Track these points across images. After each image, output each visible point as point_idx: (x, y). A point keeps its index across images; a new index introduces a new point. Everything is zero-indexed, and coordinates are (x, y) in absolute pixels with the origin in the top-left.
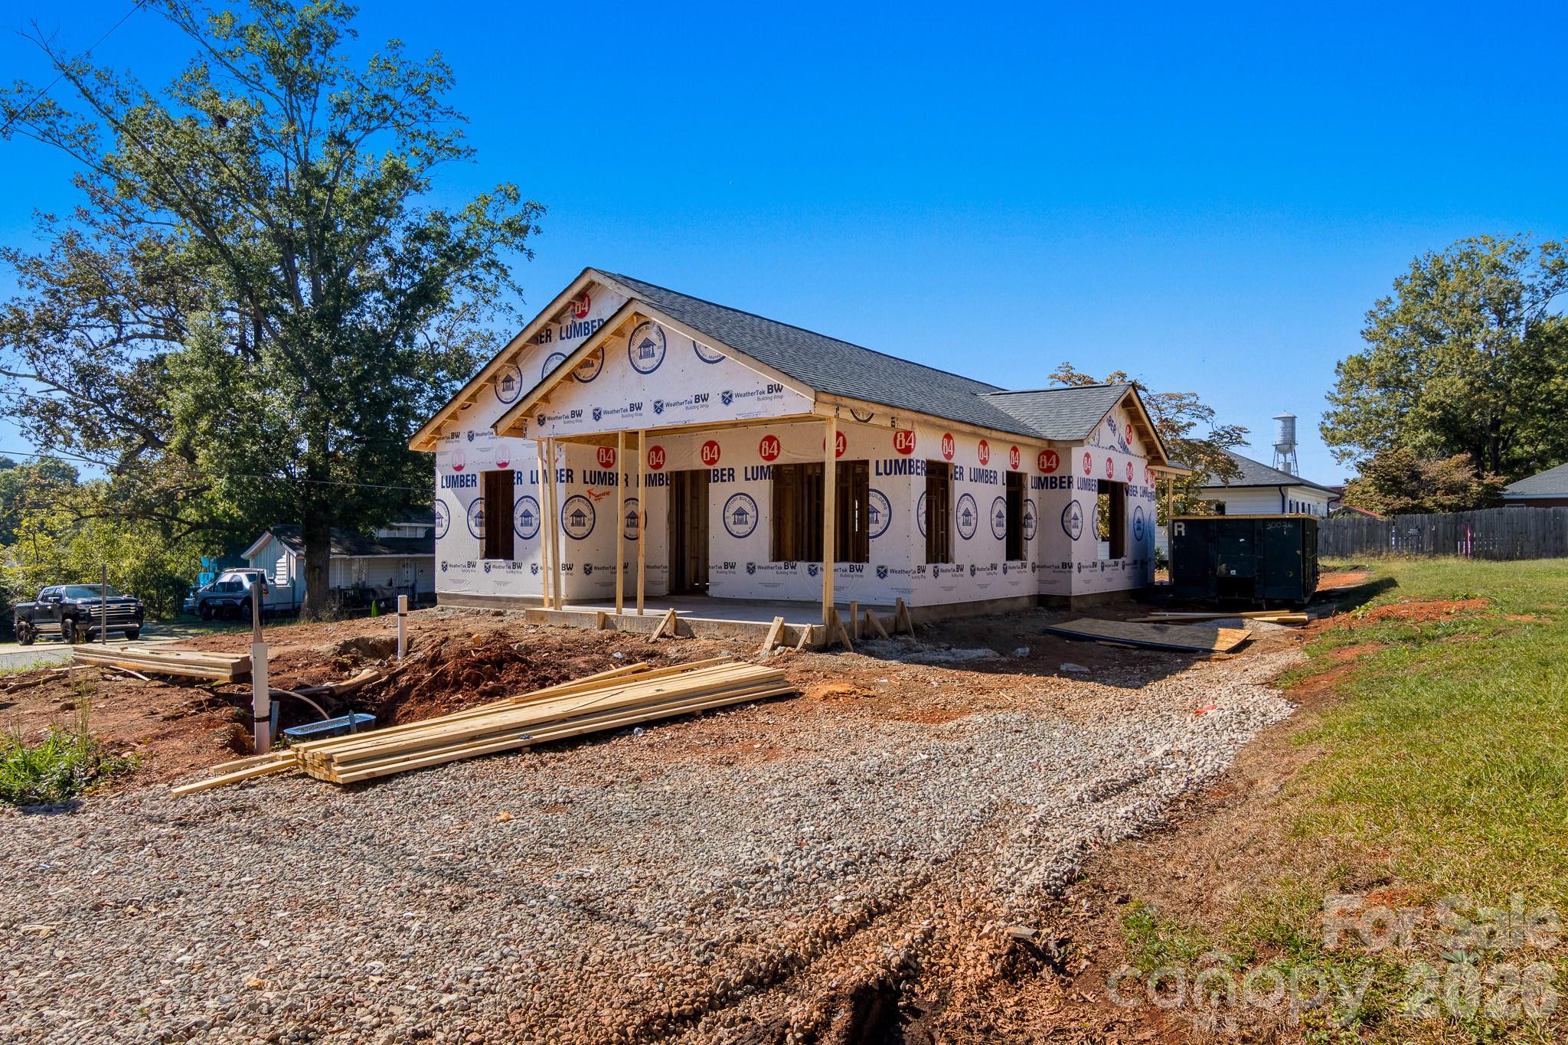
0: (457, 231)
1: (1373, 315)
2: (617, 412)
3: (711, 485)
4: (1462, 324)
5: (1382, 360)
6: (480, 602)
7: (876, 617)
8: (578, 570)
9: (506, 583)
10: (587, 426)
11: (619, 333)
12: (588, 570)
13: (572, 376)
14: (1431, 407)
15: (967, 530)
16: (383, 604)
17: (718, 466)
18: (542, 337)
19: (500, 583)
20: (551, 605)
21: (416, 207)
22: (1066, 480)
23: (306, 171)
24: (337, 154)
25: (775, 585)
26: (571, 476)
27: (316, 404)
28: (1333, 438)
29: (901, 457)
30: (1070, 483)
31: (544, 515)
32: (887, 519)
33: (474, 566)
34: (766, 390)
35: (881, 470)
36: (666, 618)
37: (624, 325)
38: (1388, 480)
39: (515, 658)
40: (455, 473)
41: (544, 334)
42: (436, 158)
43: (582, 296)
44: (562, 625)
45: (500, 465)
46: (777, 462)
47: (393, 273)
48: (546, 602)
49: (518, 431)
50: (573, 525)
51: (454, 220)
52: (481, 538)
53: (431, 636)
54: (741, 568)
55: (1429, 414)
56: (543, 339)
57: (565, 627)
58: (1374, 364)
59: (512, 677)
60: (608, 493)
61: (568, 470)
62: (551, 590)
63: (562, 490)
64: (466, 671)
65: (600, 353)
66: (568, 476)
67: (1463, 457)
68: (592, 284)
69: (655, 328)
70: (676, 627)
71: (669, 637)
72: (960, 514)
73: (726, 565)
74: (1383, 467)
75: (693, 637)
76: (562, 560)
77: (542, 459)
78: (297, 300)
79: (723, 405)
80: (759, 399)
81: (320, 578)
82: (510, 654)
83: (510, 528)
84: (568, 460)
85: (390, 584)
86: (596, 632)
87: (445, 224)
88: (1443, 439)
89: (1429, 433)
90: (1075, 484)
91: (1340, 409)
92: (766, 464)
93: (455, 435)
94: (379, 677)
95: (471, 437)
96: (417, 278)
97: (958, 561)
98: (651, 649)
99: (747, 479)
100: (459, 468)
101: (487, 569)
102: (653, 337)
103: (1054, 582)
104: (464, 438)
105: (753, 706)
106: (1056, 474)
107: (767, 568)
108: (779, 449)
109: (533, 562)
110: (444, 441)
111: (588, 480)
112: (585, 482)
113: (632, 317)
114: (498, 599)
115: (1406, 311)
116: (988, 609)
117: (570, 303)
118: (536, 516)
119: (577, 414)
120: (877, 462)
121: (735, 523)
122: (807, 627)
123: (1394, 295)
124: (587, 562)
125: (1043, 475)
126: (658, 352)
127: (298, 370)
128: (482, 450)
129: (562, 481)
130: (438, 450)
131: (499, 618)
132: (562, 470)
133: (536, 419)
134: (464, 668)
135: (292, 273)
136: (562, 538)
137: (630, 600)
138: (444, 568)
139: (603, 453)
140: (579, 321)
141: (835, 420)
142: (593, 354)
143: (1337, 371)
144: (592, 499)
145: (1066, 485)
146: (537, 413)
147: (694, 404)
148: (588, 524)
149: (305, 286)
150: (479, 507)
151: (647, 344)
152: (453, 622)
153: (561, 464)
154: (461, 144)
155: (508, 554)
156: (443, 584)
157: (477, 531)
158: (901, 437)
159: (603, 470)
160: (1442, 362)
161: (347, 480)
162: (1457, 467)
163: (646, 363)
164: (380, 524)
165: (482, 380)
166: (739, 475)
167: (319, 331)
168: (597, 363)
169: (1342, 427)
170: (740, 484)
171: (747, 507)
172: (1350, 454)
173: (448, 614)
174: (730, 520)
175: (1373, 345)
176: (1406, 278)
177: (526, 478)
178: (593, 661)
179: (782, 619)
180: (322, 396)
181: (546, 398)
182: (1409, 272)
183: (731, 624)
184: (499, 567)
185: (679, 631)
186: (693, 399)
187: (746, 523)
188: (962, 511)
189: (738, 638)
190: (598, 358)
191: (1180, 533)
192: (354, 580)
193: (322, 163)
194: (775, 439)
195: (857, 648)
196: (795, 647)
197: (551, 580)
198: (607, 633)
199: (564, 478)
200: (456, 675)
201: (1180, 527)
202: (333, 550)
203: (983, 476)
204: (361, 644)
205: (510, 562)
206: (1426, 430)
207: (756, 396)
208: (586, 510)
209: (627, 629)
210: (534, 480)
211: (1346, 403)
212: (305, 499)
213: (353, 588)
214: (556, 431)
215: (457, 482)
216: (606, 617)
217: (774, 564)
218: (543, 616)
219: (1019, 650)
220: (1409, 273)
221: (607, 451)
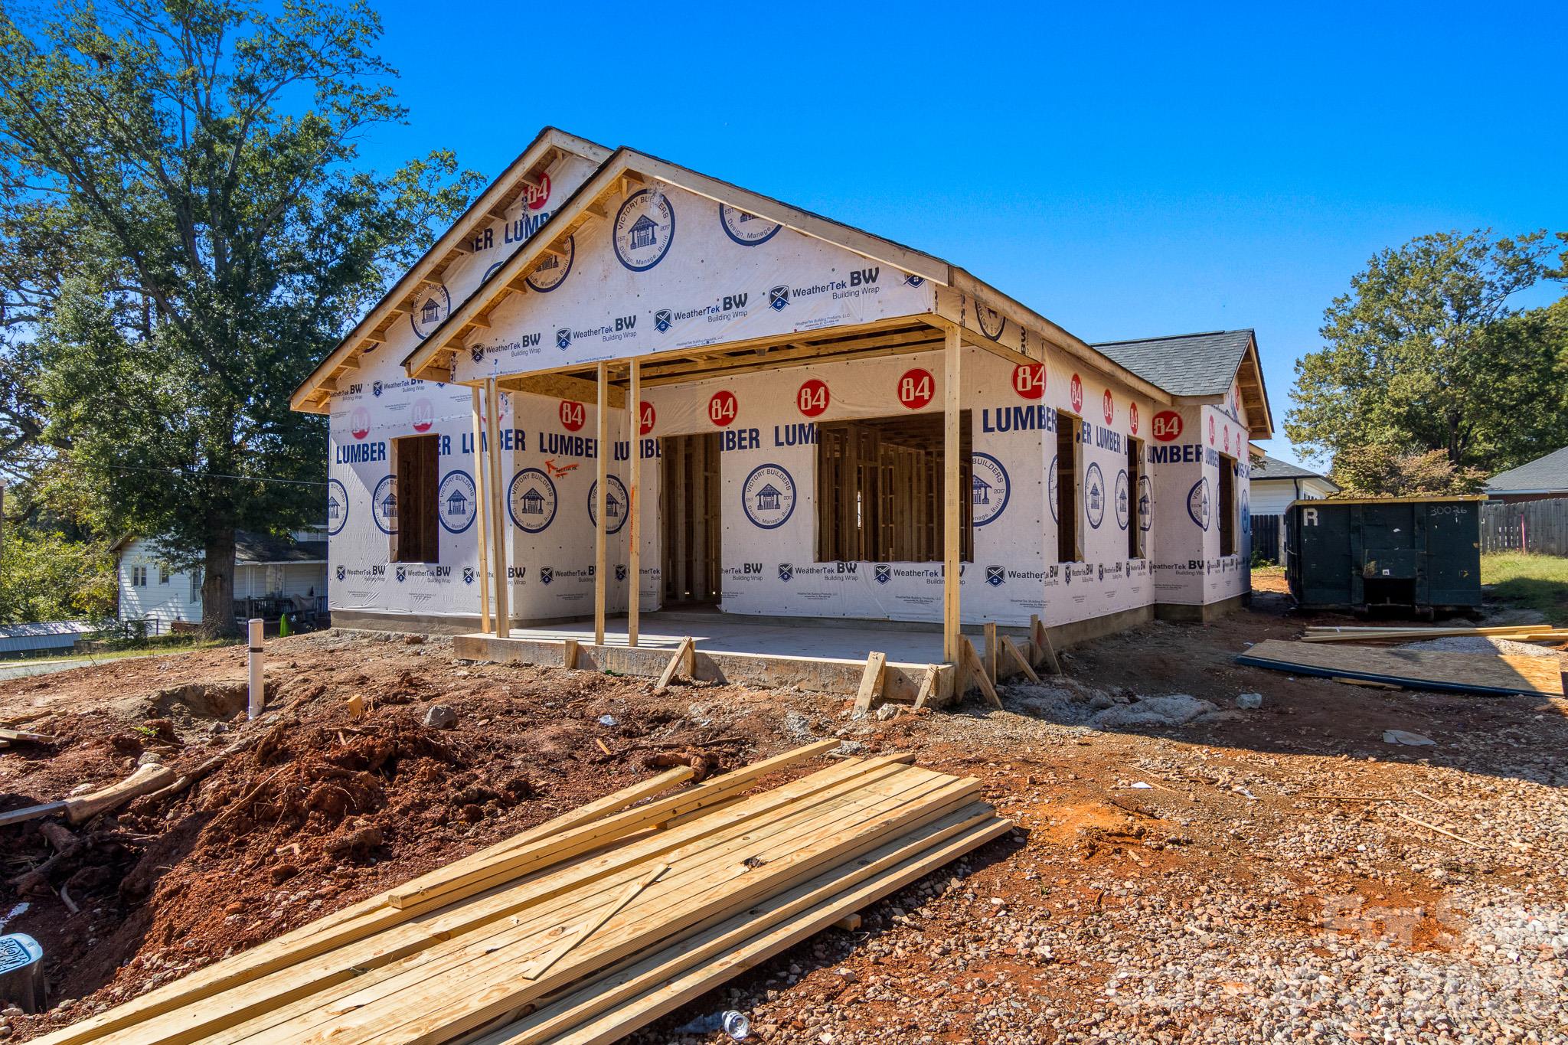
0: (387, 199)
1: (1331, 312)
2: (596, 333)
3: (725, 455)
4: (1426, 320)
5: (1344, 356)
6: (391, 623)
7: (1016, 646)
8: (533, 576)
9: (427, 597)
10: (549, 359)
11: (597, 208)
12: (547, 576)
13: (523, 283)
14: (1397, 403)
15: (1095, 514)
16: (294, 618)
17: (734, 427)
18: (478, 240)
19: (418, 597)
20: (493, 628)
21: (340, 173)
22: (1193, 450)
23: (205, 119)
24: (245, 105)
25: (823, 596)
26: (522, 441)
27: (218, 387)
28: (1299, 435)
29: (1024, 403)
30: (1198, 454)
31: (481, 499)
32: (1003, 496)
33: (382, 572)
34: (848, 281)
35: (992, 423)
36: (679, 651)
37: (606, 196)
38: (1369, 476)
39: (425, 747)
40: (356, 442)
41: (482, 236)
42: (362, 118)
43: (538, 175)
44: (510, 661)
45: (418, 428)
46: (823, 417)
47: (312, 244)
48: (486, 624)
49: (442, 372)
50: (524, 511)
51: (384, 188)
52: (392, 533)
53: (305, 681)
54: (770, 573)
55: (1396, 410)
56: (481, 244)
57: (515, 665)
58: (1336, 362)
59: (410, 796)
60: (575, 467)
61: (518, 432)
62: (493, 606)
63: (509, 461)
64: (316, 788)
65: (567, 243)
66: (517, 440)
67: (1440, 452)
68: (552, 155)
69: (657, 199)
70: (694, 666)
71: (685, 684)
72: (1089, 491)
73: (748, 568)
74: (1362, 463)
75: (723, 683)
76: (510, 561)
77: (479, 414)
78: (195, 265)
79: (773, 311)
80: (835, 296)
81: (222, 588)
82: (414, 741)
83: (434, 518)
84: (518, 417)
85: (311, 593)
86: (565, 676)
87: (372, 188)
88: (1410, 434)
89: (1396, 429)
90: (1204, 456)
91: (1302, 407)
92: (807, 420)
93: (356, 389)
94: (170, 778)
95: (377, 391)
96: (340, 250)
97: (1088, 561)
98: (661, 708)
99: (778, 444)
100: (361, 435)
101: (401, 577)
102: (654, 212)
103: (1177, 587)
104: (367, 392)
105: (955, 883)
106: (1179, 442)
107: (810, 571)
108: (827, 399)
109: (467, 565)
110: (340, 398)
111: (546, 446)
112: (543, 450)
113: (620, 180)
114: (416, 619)
115: (1367, 309)
116: (1114, 627)
117: (521, 187)
118: (471, 499)
119: (531, 340)
120: (986, 412)
121: (760, 507)
122: (929, 669)
123: (1353, 292)
124: (547, 565)
125: (1160, 444)
126: (661, 236)
127: (195, 345)
128: (393, 408)
129: (508, 448)
130: (333, 410)
131: (416, 647)
132: (508, 432)
133: (469, 353)
134: (313, 780)
135: (189, 236)
136: (510, 531)
137: (617, 618)
138: (341, 576)
139: (567, 409)
140: (532, 213)
141: (959, 330)
142: (557, 245)
143: (1296, 369)
144: (552, 475)
145: (1193, 457)
146: (470, 342)
147: (722, 312)
148: (547, 509)
149: (204, 251)
150: (389, 489)
151: (644, 224)
152: (348, 655)
153: (508, 423)
154: (392, 103)
155: (432, 556)
156: (340, 597)
157: (386, 522)
158: (1025, 373)
159: (567, 433)
160: (1406, 358)
161: (255, 475)
162: (1434, 463)
163: (641, 255)
164: (295, 525)
165: (392, 306)
166: (767, 438)
167: (221, 302)
168: (563, 261)
169: (1305, 424)
170: (768, 451)
171: (778, 483)
172: (1311, 452)
173: (347, 639)
174: (753, 503)
175: (1333, 342)
176: (1364, 275)
177: (456, 444)
178: (567, 735)
179: (881, 655)
180: (224, 376)
181: (484, 318)
182: (1367, 270)
183: (790, 663)
184: (418, 573)
185: (699, 673)
186: (721, 304)
187: (778, 506)
188: (1090, 487)
189: (803, 686)
190: (564, 253)
191: (1311, 522)
192: (269, 589)
193: (229, 114)
194: (822, 385)
195: (1008, 702)
196: (911, 702)
197: (492, 592)
198: (584, 676)
199: (511, 443)
200: (295, 795)
201: (1311, 514)
202: (238, 555)
203: (1107, 440)
204: (189, 697)
205: (434, 566)
206: (1392, 426)
207: (830, 292)
208: (543, 490)
209: (614, 668)
210: (468, 447)
211: (1308, 401)
212: (202, 495)
213: (267, 599)
214: (499, 367)
215: (357, 454)
216: (579, 650)
217: (821, 565)
218: (480, 647)
219: (1245, 697)
220: (1367, 272)
221: (574, 406)
